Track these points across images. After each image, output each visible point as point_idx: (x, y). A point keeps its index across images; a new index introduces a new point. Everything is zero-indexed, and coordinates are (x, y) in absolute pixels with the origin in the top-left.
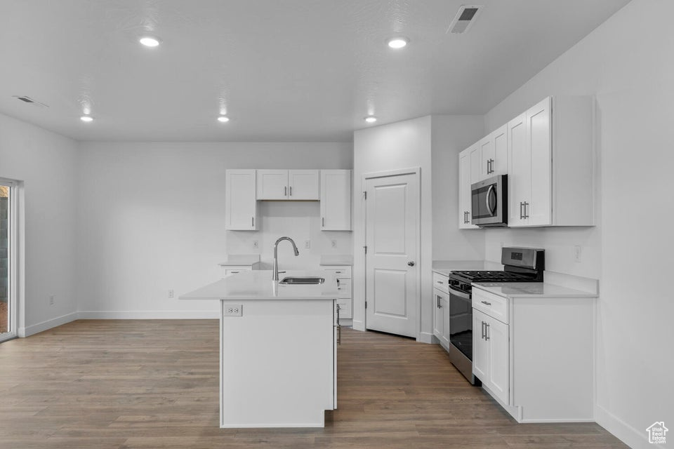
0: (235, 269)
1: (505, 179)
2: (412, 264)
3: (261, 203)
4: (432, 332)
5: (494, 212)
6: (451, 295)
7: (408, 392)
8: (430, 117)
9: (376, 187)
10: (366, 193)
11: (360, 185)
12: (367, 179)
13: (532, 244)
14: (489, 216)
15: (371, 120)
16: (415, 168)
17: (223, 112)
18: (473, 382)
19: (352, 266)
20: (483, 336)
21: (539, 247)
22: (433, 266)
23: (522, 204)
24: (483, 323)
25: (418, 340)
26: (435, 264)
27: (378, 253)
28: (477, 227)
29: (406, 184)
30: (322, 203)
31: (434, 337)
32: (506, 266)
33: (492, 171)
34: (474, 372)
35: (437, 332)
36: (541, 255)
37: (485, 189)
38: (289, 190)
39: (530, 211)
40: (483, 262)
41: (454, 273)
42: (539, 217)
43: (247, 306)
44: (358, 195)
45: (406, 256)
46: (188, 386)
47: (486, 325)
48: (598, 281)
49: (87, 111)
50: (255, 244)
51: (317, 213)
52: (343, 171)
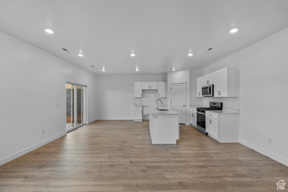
0: (138, 107)
1: (213, 85)
2: (184, 106)
3: (143, 90)
4: (190, 122)
5: (210, 93)
6: (197, 113)
7: (191, 136)
8: (189, 69)
9: (174, 86)
10: (171, 88)
11: (169, 86)
12: (171, 84)
13: (220, 101)
14: (208, 94)
15: (174, 70)
16: (185, 82)
17: (137, 68)
18: (206, 134)
19: (167, 106)
20: (210, 123)
21: (221, 102)
23: (219, 92)
24: (210, 120)
25: (186, 125)
26: (191, 106)
27: (175, 103)
28: (203, 97)
29: (182, 86)
30: (159, 90)
31: (191, 124)
32: (211, 106)
33: (208, 83)
34: (206, 132)
35: (191, 123)
36: (222, 104)
37: (207, 88)
38: (150, 87)
39: (221, 94)
40: (202, 105)
41: (198, 108)
42: (223, 95)
43: (158, 116)
44: (169, 88)
46: (138, 135)
47: (211, 120)
48: (239, 110)
49: (104, 68)
50: (141, 101)
51: (157, 93)
52: (164, 82)
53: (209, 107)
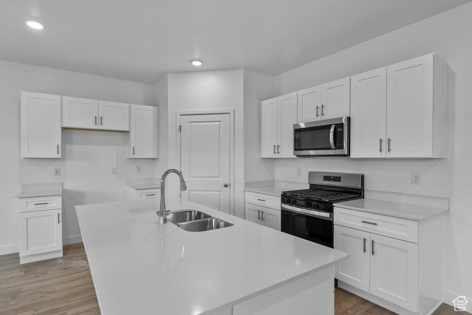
0: (41, 200)
1: (349, 119)
2: (226, 186)
8: (243, 70)
9: (190, 122)
10: (180, 127)
12: (181, 115)
13: (352, 170)
15: (197, 64)
16: (230, 110)
22: (245, 187)
23: (381, 141)
26: (247, 185)
27: (193, 177)
28: (296, 157)
29: (220, 121)
30: (132, 134)
32: (311, 185)
33: (322, 114)
38: (98, 120)
44: (172, 128)
45: (221, 179)
48: (449, 199)
50: (57, 172)
51: (126, 143)
52: (151, 108)
53: (308, 187)
